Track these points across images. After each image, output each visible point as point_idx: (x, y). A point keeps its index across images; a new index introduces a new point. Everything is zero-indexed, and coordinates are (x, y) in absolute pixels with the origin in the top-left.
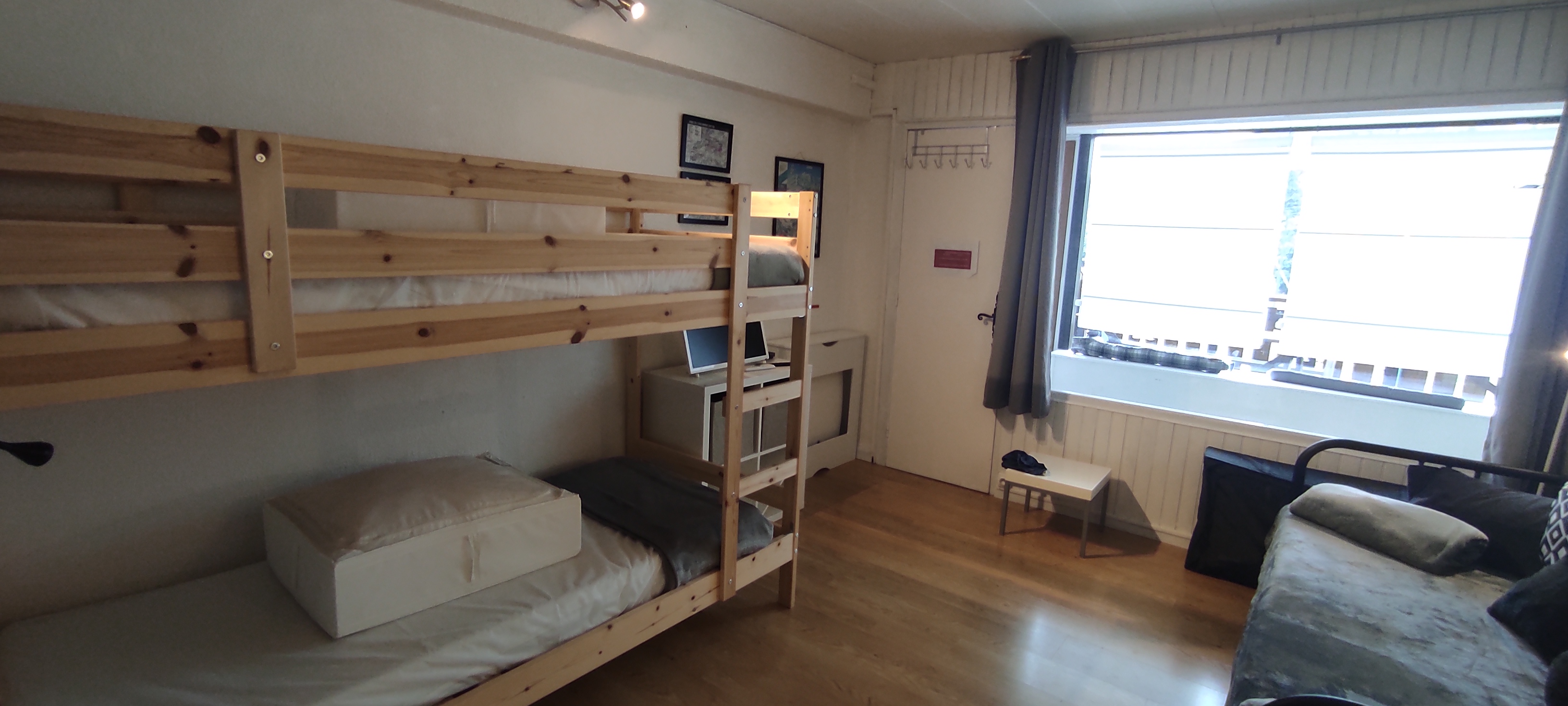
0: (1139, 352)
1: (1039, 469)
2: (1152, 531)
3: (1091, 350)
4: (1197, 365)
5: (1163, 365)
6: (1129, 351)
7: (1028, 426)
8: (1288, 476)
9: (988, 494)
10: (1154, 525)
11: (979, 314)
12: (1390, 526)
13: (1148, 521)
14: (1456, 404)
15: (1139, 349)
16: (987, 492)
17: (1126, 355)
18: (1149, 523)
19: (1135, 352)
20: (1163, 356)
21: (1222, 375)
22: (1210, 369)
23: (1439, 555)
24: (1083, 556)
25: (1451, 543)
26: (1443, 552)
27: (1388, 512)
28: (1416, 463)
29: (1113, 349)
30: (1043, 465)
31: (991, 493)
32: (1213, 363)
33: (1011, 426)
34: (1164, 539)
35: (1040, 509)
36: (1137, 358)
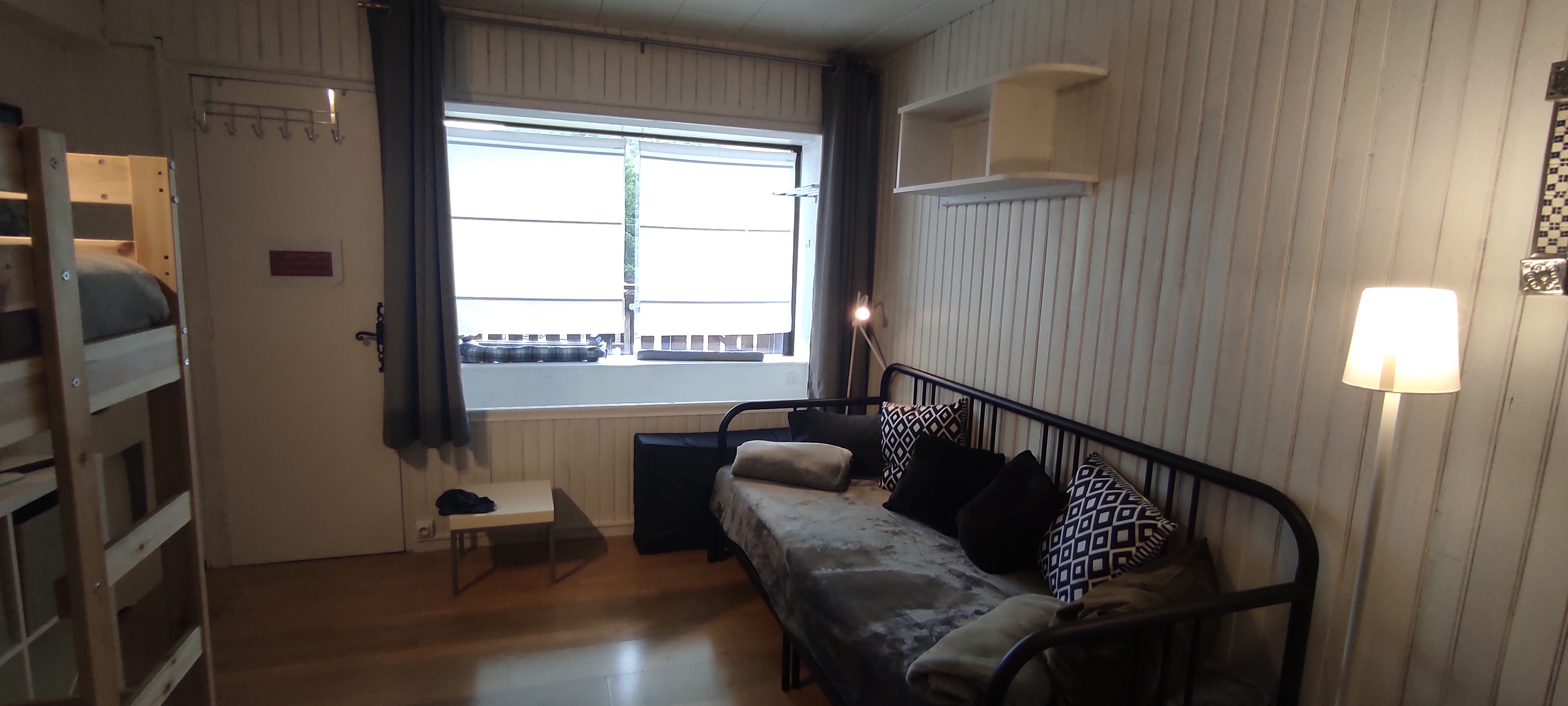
0: (522, 352)
1: (487, 505)
2: (595, 529)
3: (472, 356)
4: (578, 356)
5: (545, 361)
6: (512, 352)
7: (444, 458)
8: (714, 443)
9: (404, 551)
10: (595, 523)
11: (357, 332)
12: (804, 464)
13: (589, 520)
14: (758, 358)
15: (521, 348)
16: (401, 549)
17: (509, 356)
18: (591, 522)
19: (519, 352)
20: (546, 352)
21: (601, 361)
22: (590, 358)
23: (839, 477)
24: (555, 581)
25: (843, 465)
26: (841, 473)
27: (800, 455)
28: (792, 410)
29: (495, 352)
30: (486, 498)
31: (408, 549)
32: (592, 352)
33: (421, 463)
34: (606, 533)
35: (474, 547)
36: (521, 358)
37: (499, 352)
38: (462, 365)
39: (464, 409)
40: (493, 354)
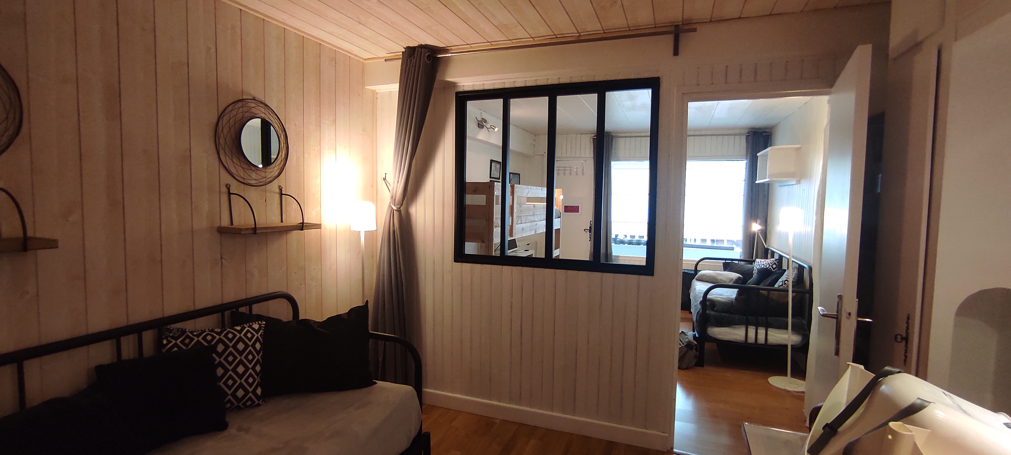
8: (693, 273)
11: (585, 229)
25: (734, 279)
26: (733, 282)
27: (717, 274)
28: (724, 261)
37: (627, 241)
38: (613, 244)
39: (612, 254)
40: (624, 241)
